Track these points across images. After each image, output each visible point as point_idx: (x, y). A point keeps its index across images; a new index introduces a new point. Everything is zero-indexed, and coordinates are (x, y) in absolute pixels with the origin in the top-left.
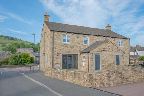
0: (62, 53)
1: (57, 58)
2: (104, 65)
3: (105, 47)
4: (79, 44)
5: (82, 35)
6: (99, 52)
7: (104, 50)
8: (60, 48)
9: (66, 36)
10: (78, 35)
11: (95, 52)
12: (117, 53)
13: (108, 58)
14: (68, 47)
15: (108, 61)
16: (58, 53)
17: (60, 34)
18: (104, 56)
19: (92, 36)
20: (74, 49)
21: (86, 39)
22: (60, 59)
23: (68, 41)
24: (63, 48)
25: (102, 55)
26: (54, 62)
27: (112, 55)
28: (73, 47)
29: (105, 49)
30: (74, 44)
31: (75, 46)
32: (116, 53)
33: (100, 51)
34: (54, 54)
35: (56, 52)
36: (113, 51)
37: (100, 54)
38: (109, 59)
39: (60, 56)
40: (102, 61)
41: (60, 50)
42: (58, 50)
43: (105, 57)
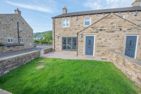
0: (61, 37)
1: (58, 41)
2: (101, 51)
3: (104, 25)
4: (78, 26)
5: (82, 17)
6: (92, 32)
7: (101, 30)
8: (60, 32)
9: (66, 20)
10: (77, 17)
11: (86, 33)
12: (129, 33)
13: (108, 40)
14: (67, 31)
15: (108, 45)
16: (58, 37)
17: (60, 19)
18: (101, 38)
19: (95, 15)
20: (73, 32)
21: (87, 20)
22: (60, 41)
23: (67, 25)
24: (62, 31)
25: (98, 36)
26: (56, 43)
27: (118, 36)
28: (72, 30)
29: (104, 28)
30: (73, 27)
31: (74, 29)
32: (127, 33)
33: (94, 31)
34: (55, 37)
35: (56, 35)
36: (121, 30)
37: (95, 36)
38: (111, 42)
39: (60, 39)
40: (98, 45)
41: (60, 33)
42: (58, 33)
43: (104, 39)
